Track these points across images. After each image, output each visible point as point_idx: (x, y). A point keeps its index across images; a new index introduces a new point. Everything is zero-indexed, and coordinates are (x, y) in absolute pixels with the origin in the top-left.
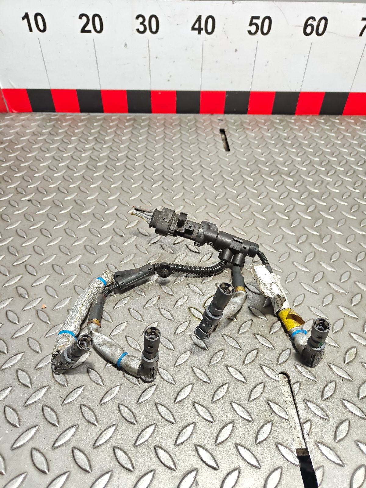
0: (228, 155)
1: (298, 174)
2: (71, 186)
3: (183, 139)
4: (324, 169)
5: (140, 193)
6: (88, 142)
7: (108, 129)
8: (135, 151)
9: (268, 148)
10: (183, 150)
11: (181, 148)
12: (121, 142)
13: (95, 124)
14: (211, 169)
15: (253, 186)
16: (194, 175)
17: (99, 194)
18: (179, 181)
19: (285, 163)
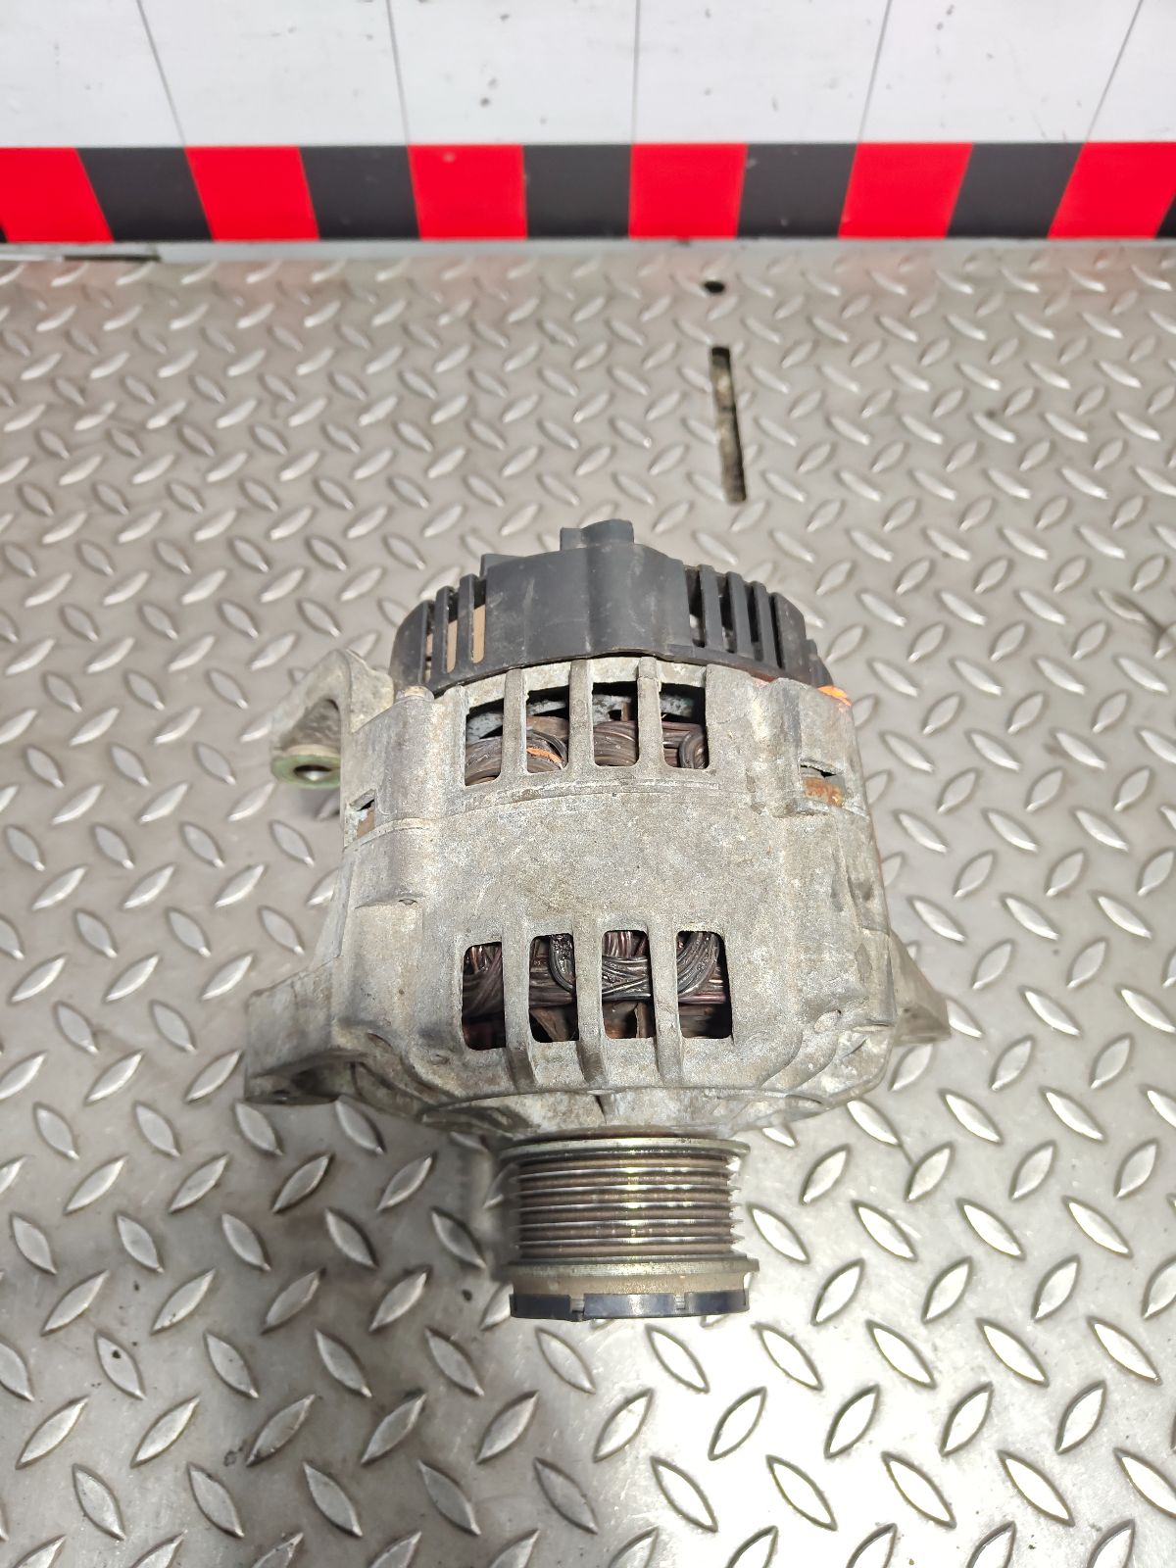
0: (736, 528)
1: (1026, 653)
3: (550, 426)
6: (146, 450)
7: (231, 360)
8: (342, 507)
9: (911, 475)
12: (282, 449)
13: (177, 325)
17: (191, 788)
19: (976, 583)
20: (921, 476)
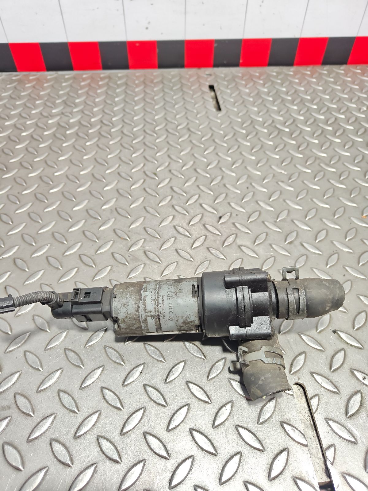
0: (219, 115)
1: (302, 135)
2: (36, 160)
3: (167, 99)
4: (330, 128)
5: (117, 165)
6: (55, 106)
7: (79, 90)
8: (111, 115)
9: (265, 105)
10: (166, 112)
11: (165, 109)
12: (93, 105)
13: (64, 84)
14: (201, 132)
15: (249, 152)
16: (182, 141)
17: (69, 168)
19: (285, 123)
20: (268, 105)
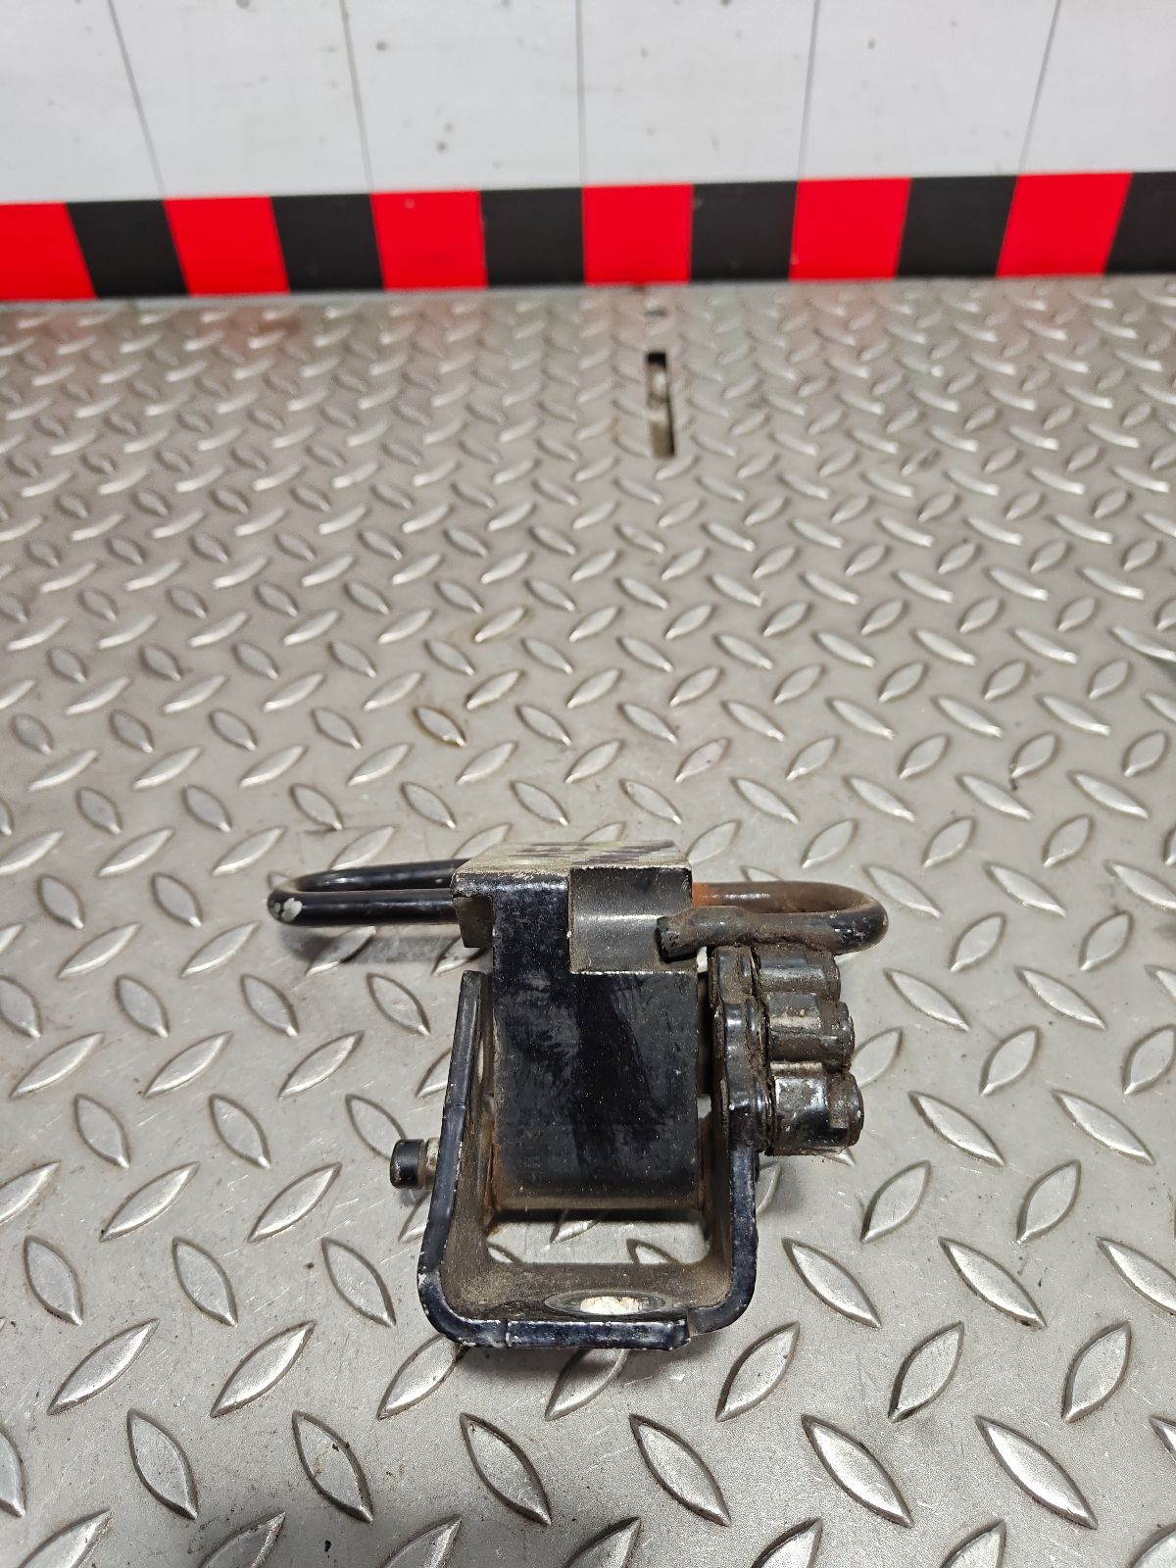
0: (662, 475)
1: (978, 566)
4: (1104, 538)
5: (218, 681)
7: (172, 368)
8: (254, 467)
10: (464, 457)
11: (462, 446)
12: (205, 427)
14: (577, 547)
15: (753, 634)
16: (491, 583)
17: (34, 688)
18: (414, 611)
20: (860, 435)
